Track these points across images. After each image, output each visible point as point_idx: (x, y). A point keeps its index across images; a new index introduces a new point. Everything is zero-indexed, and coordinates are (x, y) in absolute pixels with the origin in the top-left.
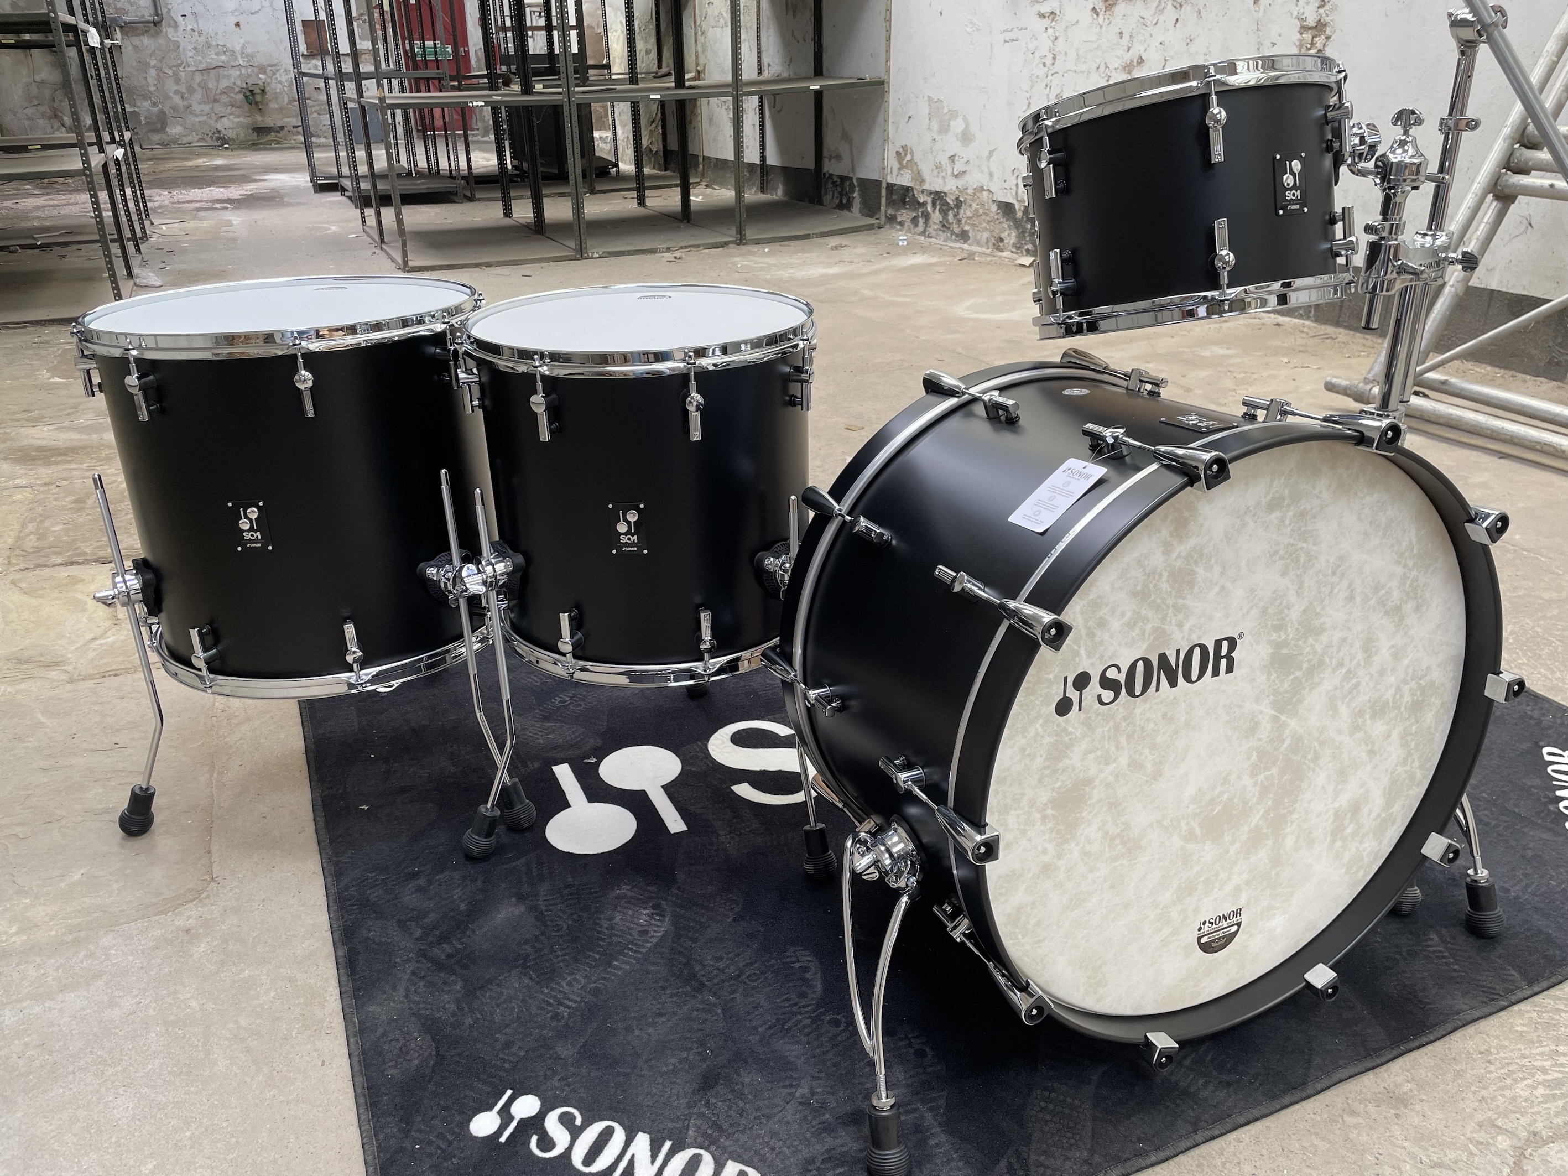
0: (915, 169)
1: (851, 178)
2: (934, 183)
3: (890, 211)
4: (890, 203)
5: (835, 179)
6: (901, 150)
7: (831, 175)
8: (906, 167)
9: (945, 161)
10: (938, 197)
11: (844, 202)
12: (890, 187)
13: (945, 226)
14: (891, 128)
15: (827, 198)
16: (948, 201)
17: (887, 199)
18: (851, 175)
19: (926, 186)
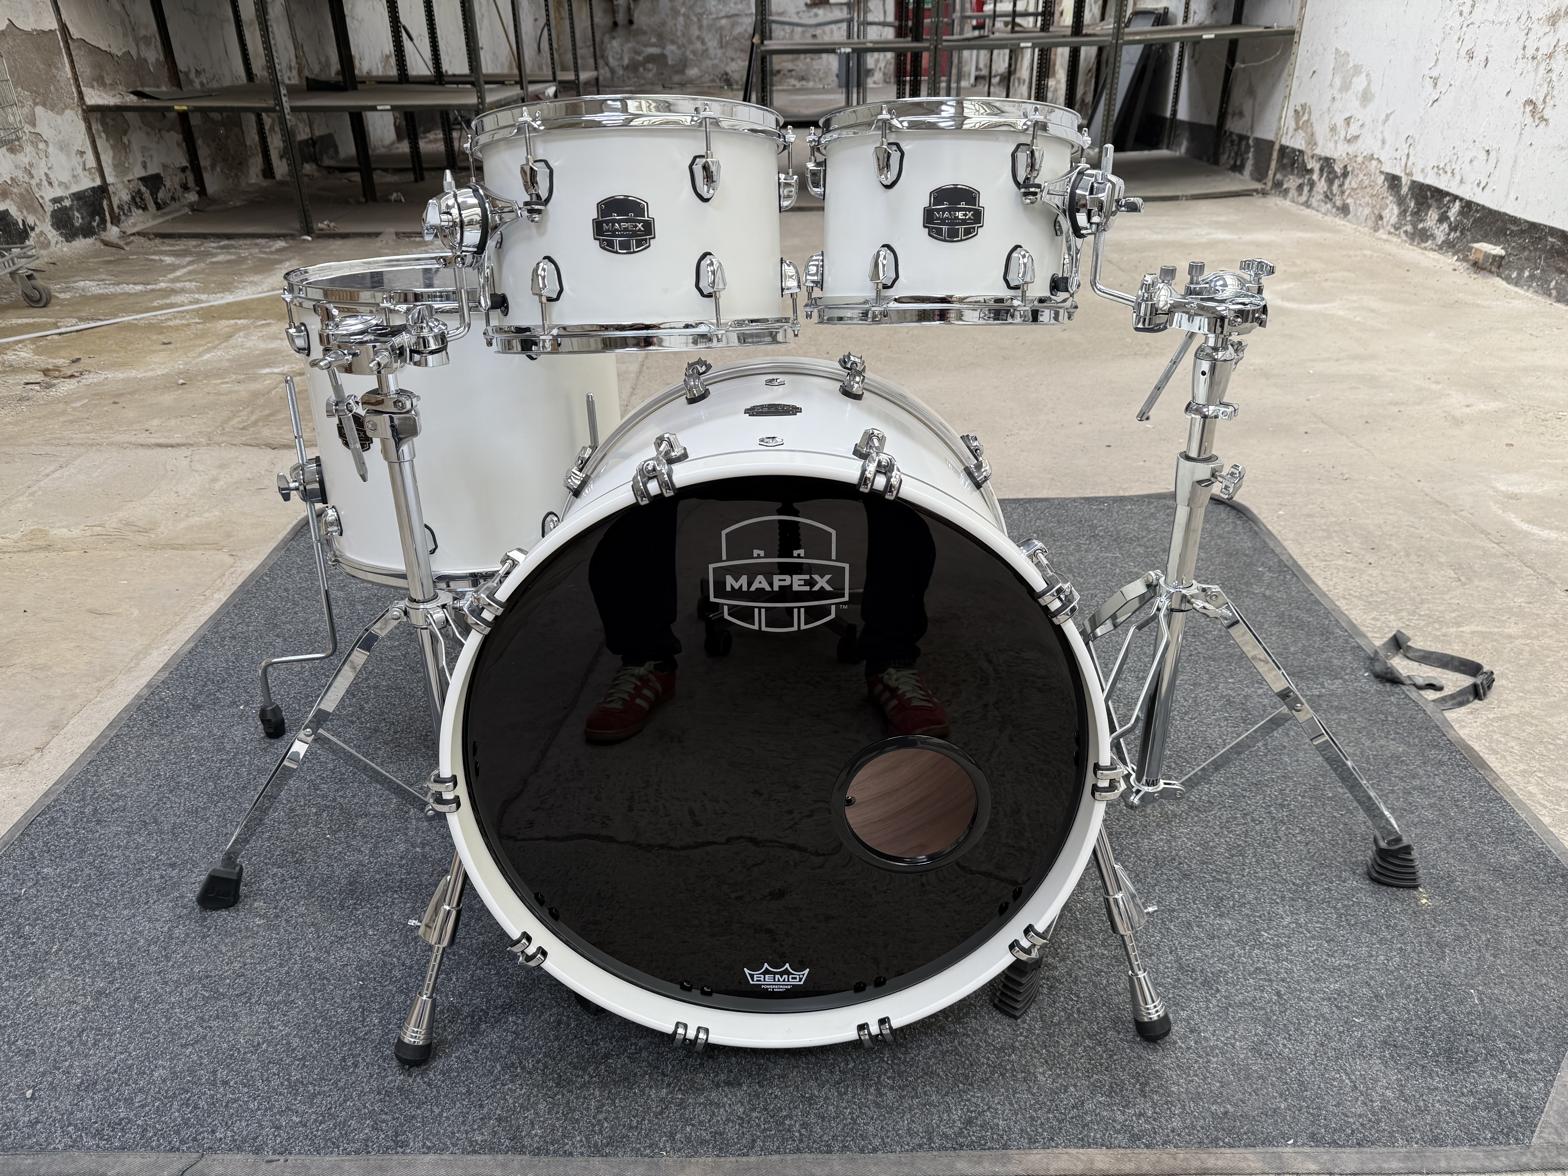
0: (1309, 130)
1: (1248, 138)
2: (1325, 148)
3: (1279, 176)
4: (1281, 167)
5: (1235, 137)
6: (1299, 108)
7: (1231, 133)
8: (1302, 128)
9: (1340, 122)
10: (1327, 163)
11: (1238, 163)
12: (1283, 149)
13: (1328, 197)
14: (1295, 83)
15: (1224, 158)
16: (1337, 169)
17: (1278, 161)
18: (1249, 134)
19: (1318, 151)
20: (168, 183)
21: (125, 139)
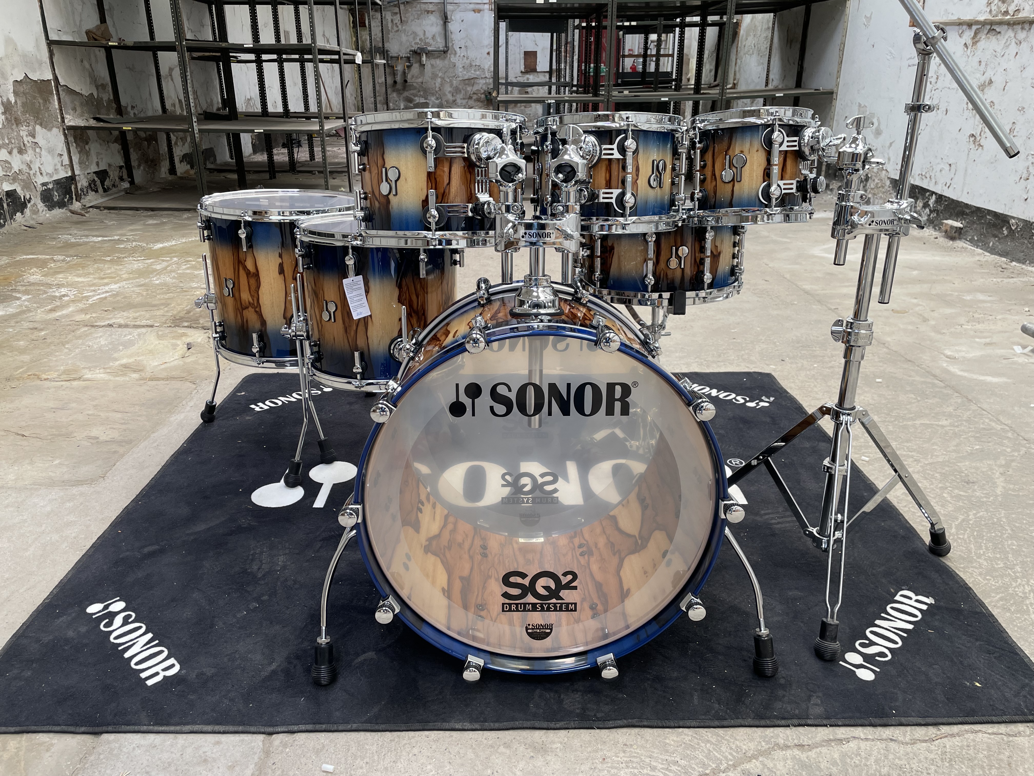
14: (834, 124)
20: (112, 176)
21: (87, 147)
